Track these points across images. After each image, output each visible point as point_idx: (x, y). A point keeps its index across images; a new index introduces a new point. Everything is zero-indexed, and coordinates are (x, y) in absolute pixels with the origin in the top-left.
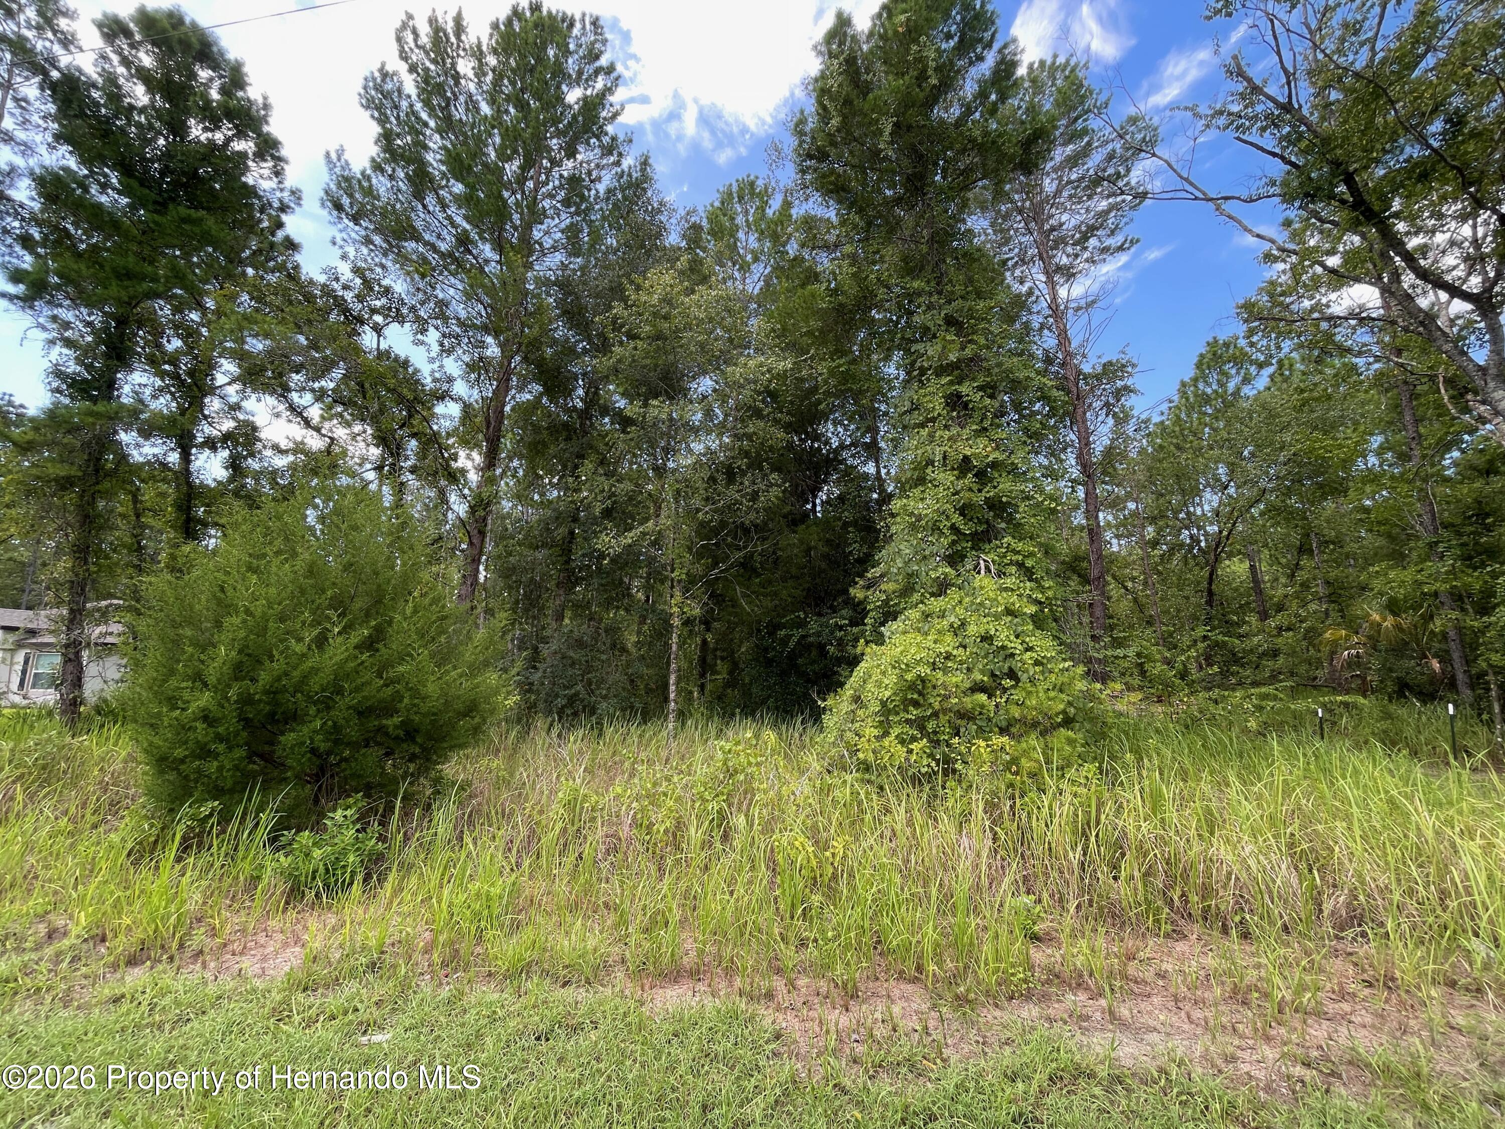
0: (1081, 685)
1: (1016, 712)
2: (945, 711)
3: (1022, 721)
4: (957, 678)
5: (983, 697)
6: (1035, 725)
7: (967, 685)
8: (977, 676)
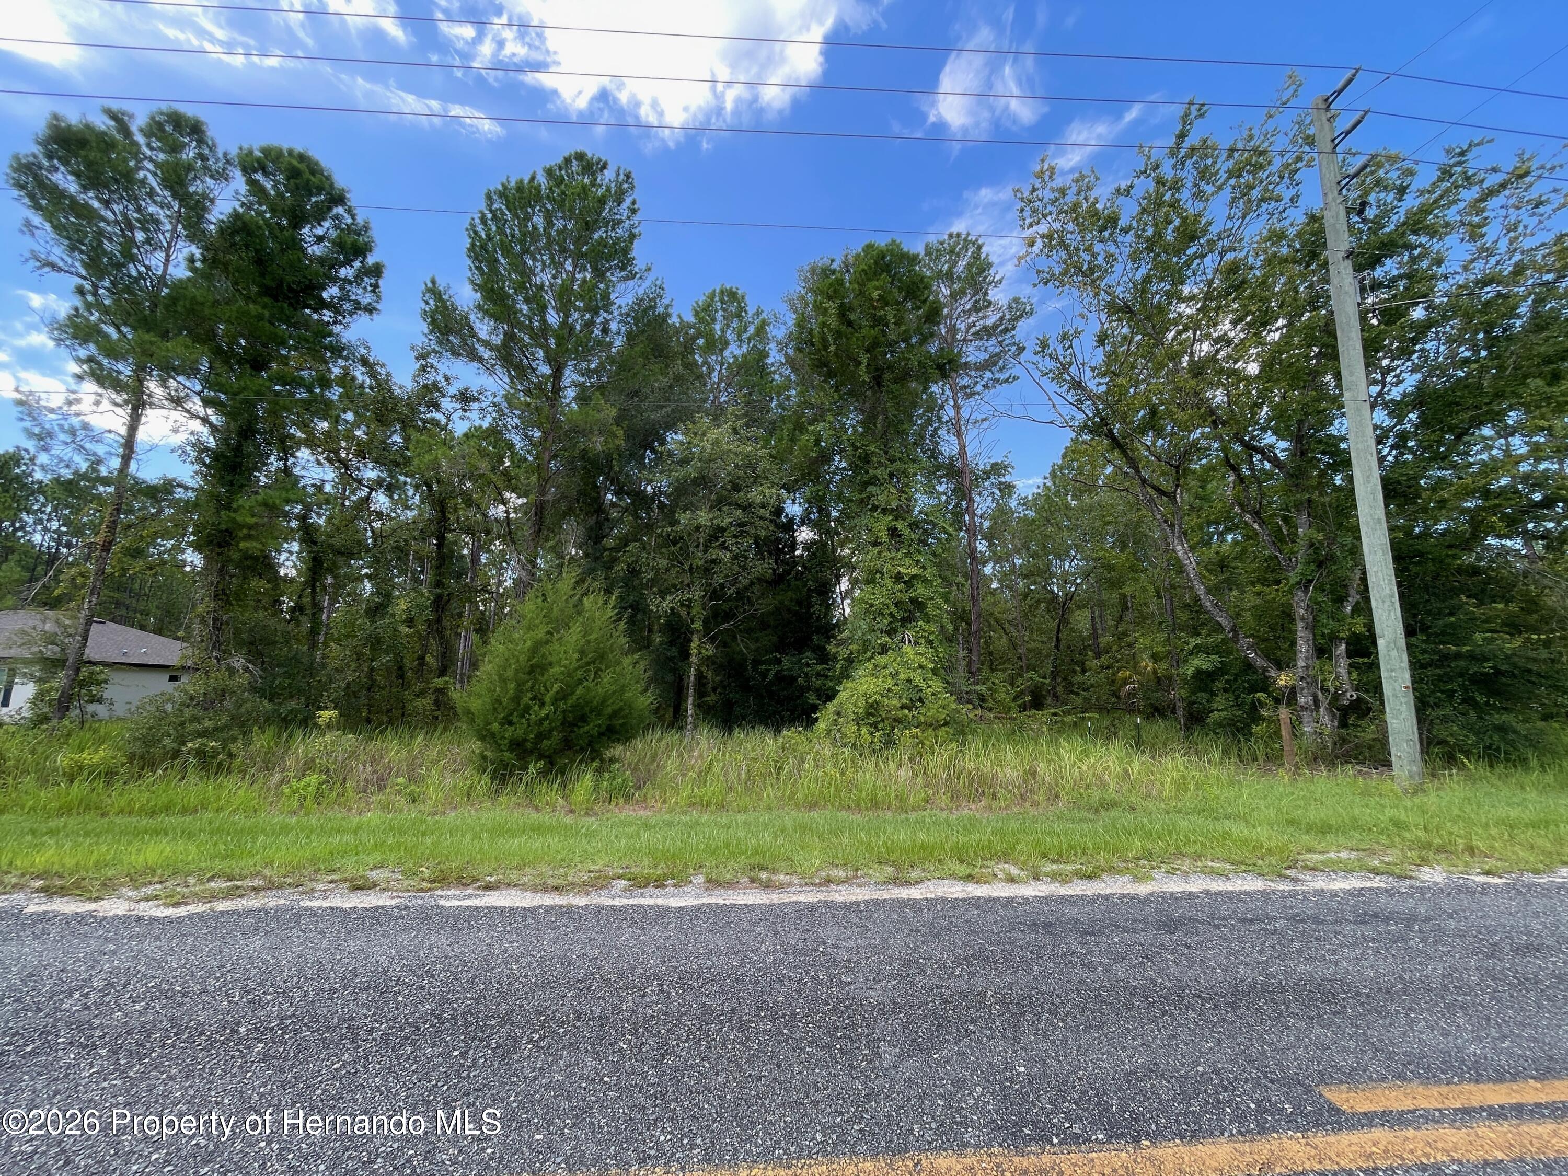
0: (954, 706)
1: (922, 719)
2: (887, 719)
3: (925, 723)
4: (895, 702)
5: (907, 711)
6: (931, 725)
7: (899, 705)
8: (904, 701)
